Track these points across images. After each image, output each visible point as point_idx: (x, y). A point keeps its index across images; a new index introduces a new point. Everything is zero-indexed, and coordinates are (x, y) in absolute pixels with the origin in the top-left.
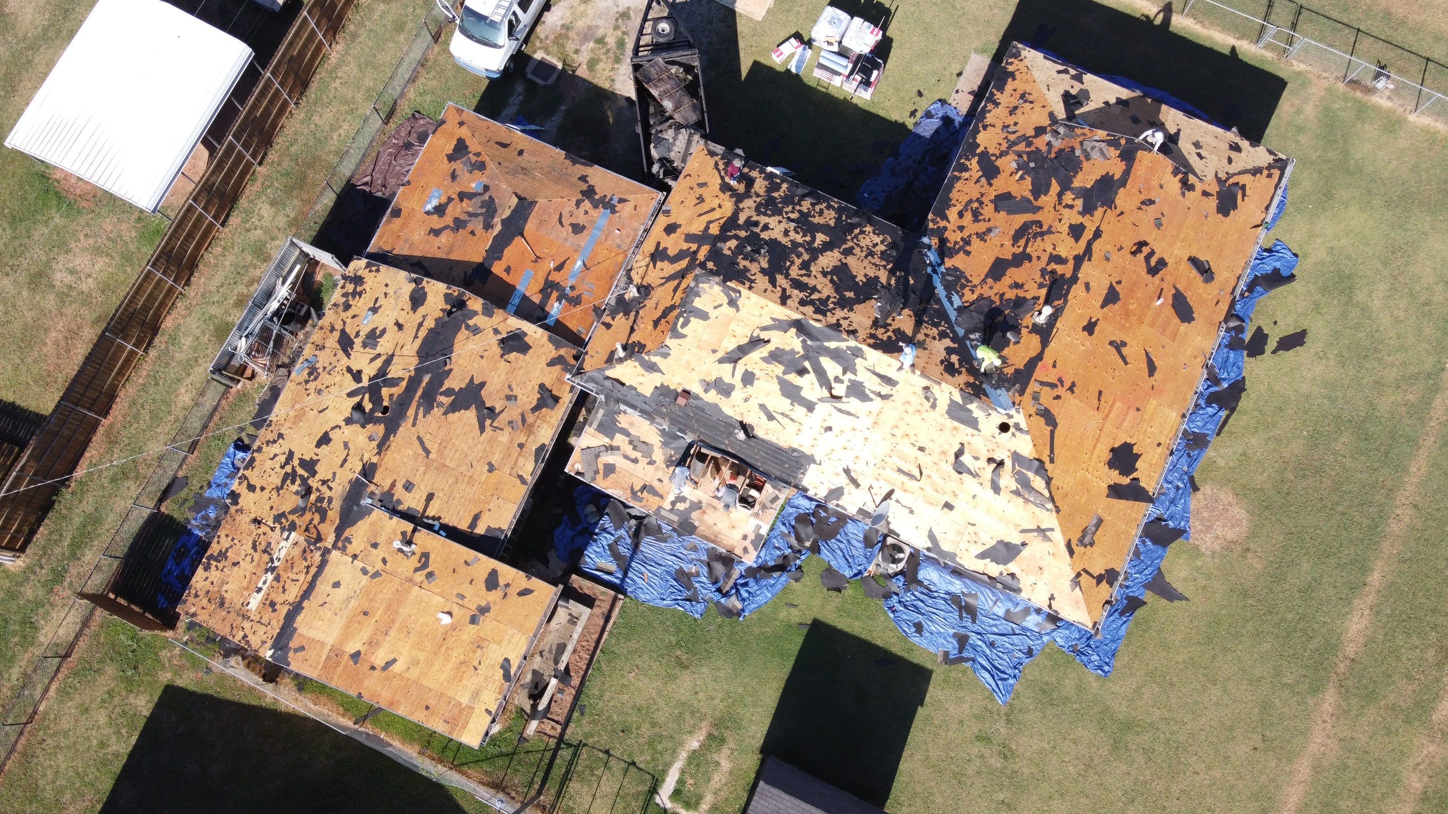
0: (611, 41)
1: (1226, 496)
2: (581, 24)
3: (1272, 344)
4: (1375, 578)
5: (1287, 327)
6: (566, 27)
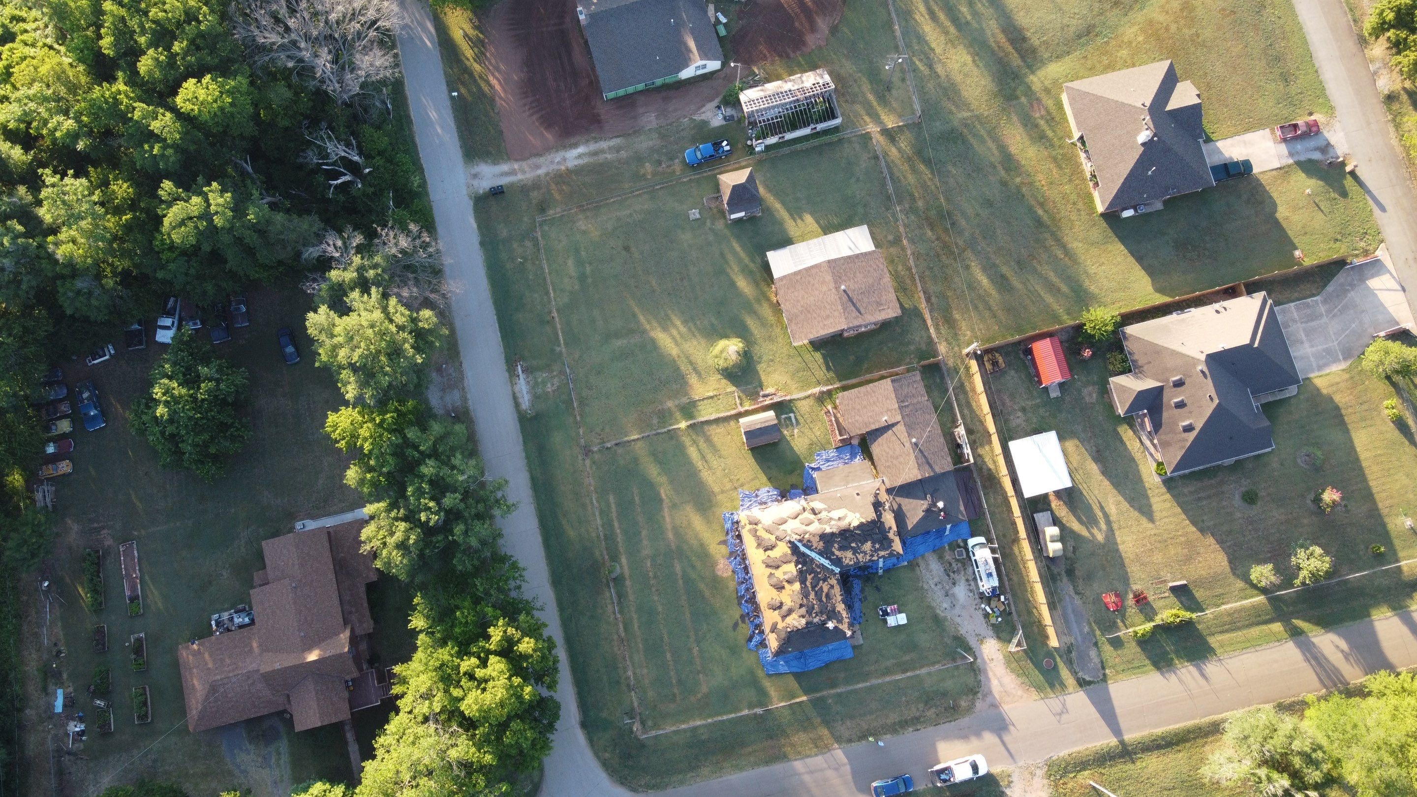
0: (952, 574)
1: (725, 575)
2: (963, 573)
3: (740, 622)
4: (681, 582)
5: (739, 629)
6: (965, 569)
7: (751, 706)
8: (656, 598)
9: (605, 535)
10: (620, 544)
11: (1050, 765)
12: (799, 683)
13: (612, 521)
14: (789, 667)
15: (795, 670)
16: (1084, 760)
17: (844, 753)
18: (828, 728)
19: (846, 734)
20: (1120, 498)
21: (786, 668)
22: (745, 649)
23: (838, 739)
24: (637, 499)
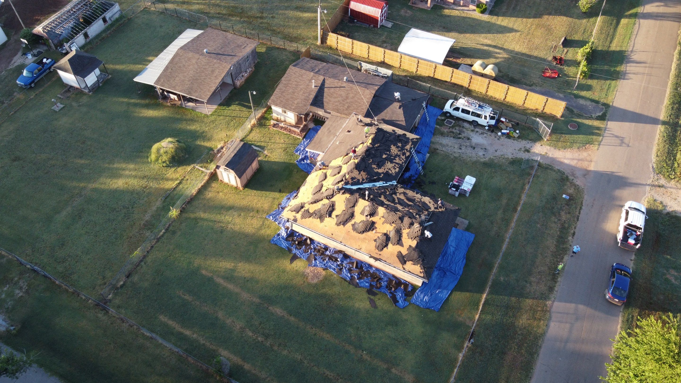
1: (320, 278)
2: (464, 130)
3: (372, 297)
6: (463, 127)
7: (459, 348)
8: (285, 352)
9: (186, 350)
10: (208, 344)
11: (659, 171)
12: (468, 291)
13: (182, 334)
14: (446, 288)
15: (452, 286)
16: (666, 150)
17: (560, 301)
18: (527, 298)
19: (543, 288)
20: (483, 35)
21: (445, 292)
22: (401, 312)
23: (544, 297)
24: (187, 297)
